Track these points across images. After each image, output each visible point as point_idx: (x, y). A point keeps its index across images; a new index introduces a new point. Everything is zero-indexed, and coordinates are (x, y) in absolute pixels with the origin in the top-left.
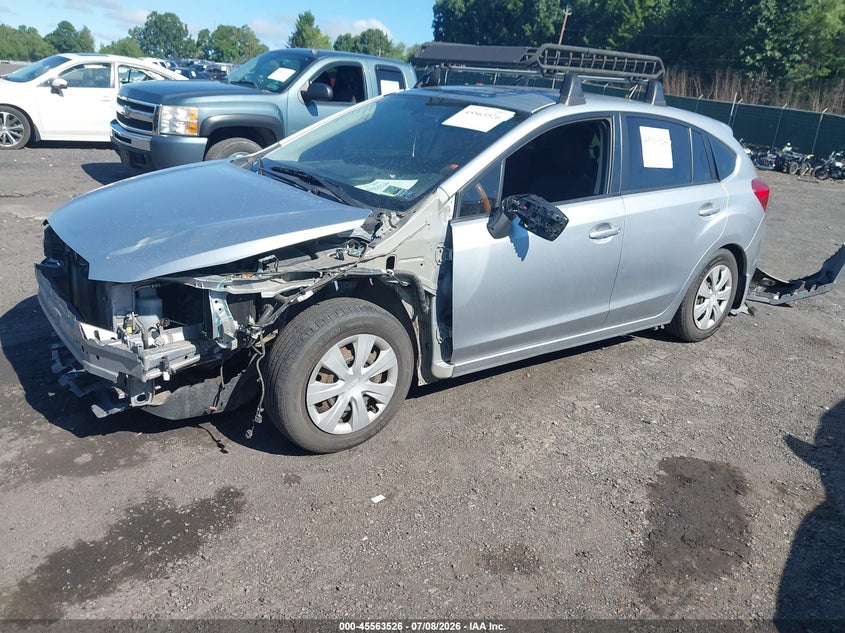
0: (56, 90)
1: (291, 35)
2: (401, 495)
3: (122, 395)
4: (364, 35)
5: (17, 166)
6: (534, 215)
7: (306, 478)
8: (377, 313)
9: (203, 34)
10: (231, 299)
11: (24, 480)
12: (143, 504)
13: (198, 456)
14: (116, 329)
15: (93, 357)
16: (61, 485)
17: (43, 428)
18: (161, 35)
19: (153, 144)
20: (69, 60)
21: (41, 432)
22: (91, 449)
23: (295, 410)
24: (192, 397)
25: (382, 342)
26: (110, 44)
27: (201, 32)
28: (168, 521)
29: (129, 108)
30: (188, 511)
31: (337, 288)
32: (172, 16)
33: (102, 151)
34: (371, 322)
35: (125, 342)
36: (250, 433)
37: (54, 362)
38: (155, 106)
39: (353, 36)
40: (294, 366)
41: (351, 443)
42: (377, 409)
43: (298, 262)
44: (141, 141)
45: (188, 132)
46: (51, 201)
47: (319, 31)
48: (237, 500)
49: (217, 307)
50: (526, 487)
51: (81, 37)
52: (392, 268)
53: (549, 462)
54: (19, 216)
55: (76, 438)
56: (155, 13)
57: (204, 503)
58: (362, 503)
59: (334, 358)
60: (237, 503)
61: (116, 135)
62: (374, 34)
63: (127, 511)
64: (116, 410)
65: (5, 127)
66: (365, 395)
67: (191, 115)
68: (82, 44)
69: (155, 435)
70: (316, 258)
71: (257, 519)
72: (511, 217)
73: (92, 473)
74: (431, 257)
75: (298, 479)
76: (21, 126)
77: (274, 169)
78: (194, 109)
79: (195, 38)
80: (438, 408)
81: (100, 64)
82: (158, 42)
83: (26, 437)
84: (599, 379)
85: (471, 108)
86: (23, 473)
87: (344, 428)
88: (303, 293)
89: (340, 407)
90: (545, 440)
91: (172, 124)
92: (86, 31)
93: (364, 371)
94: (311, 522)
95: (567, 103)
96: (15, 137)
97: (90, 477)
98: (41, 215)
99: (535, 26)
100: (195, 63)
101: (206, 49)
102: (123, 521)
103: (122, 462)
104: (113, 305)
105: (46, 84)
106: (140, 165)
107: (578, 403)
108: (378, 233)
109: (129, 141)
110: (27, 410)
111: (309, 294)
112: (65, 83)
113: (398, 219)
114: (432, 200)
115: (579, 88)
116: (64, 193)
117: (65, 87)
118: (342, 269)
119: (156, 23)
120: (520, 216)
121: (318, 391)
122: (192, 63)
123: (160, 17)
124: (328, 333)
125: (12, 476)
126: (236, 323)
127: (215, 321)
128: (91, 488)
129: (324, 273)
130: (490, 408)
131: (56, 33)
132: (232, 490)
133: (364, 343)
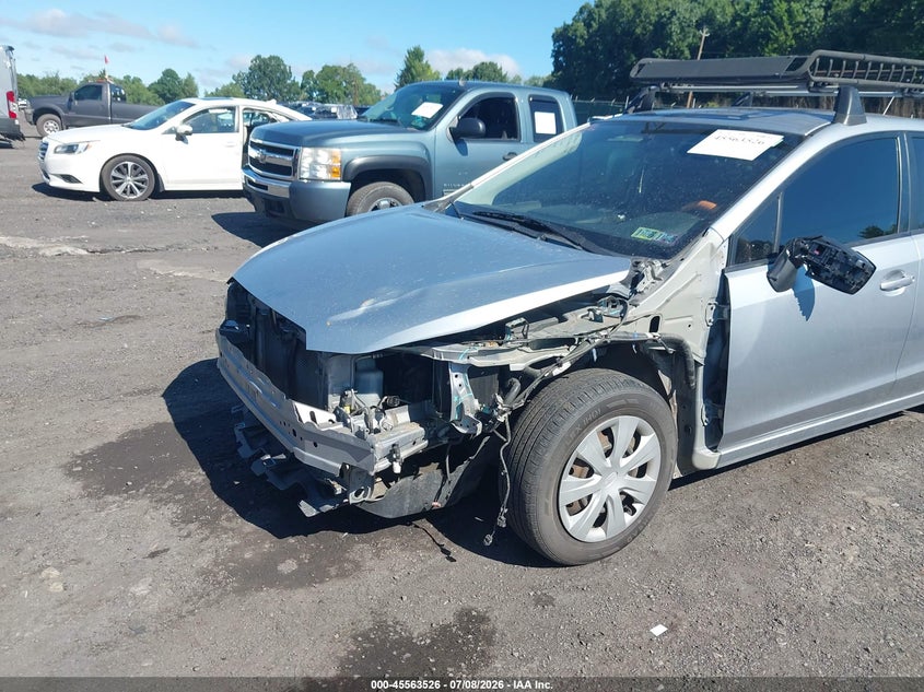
0: (181, 137)
1: (400, 73)
2: (685, 625)
3: (339, 489)
4: (476, 69)
5: (147, 219)
6: (830, 262)
7: (561, 598)
8: (639, 389)
9: (308, 75)
10: (473, 372)
11: (225, 593)
12: (370, 629)
13: (419, 566)
14: (331, 409)
15: (309, 443)
16: (268, 599)
17: (233, 525)
18: (265, 78)
19: (292, 190)
20: (193, 105)
21: (233, 530)
22: (292, 553)
23: (547, 512)
24: (414, 491)
25: (646, 425)
26: (214, 90)
27: (306, 73)
28: (408, 655)
29: (264, 151)
30: (428, 641)
31: (595, 358)
32: (277, 59)
33: (226, 200)
34: (635, 401)
35: (346, 425)
36: (490, 539)
37: (240, 444)
38: (295, 148)
39: (465, 70)
40: (548, 457)
41: (604, 554)
42: (634, 511)
43: (546, 326)
44: (279, 188)
45: (329, 177)
46: (187, 255)
47: (429, 67)
48: (483, 627)
49: (458, 382)
50: (844, 617)
51: (186, 85)
52: (656, 331)
53: (862, 583)
54: (159, 272)
55: (275, 539)
56: (259, 57)
57: (445, 629)
58: (640, 635)
59: (590, 447)
60: (485, 632)
61: (251, 182)
62: (487, 67)
63: (355, 638)
64: (327, 507)
65: (129, 178)
66: (622, 493)
67: (333, 157)
68: (188, 89)
69: (364, 536)
70: (565, 320)
71: (516, 654)
72: (797, 264)
73: (302, 585)
74: (702, 317)
75: (550, 601)
76: (145, 176)
77: (480, 214)
78: (336, 151)
79: (299, 80)
80: (693, 506)
81: (224, 108)
82: (262, 87)
83: (218, 537)
84: (881, 466)
85: (718, 133)
86: (224, 584)
87: (598, 534)
88: (560, 365)
89: (594, 509)
90: (846, 551)
91: (313, 167)
92: (190, 79)
93: (624, 462)
94: (584, 661)
95: (845, 122)
96: (139, 188)
97: (301, 590)
98: (181, 271)
99: (668, 51)
100: (304, 105)
101: (310, 91)
102: (352, 652)
103: (333, 571)
104: (330, 380)
105: (170, 131)
106: (275, 213)
107: (871, 501)
108: (640, 287)
109: (265, 188)
110: (212, 500)
111: (566, 366)
112: (190, 129)
113: (661, 269)
114: (702, 244)
115: (859, 103)
116: (197, 245)
117: (190, 134)
118: (603, 333)
119: (260, 67)
120: (808, 262)
121: (572, 487)
122: (300, 105)
123: (264, 60)
124: (587, 415)
125: (211, 587)
126: (476, 402)
127: (454, 399)
128: (304, 606)
129: (580, 340)
130: (760, 506)
131: (161, 82)
132: (474, 613)
133: (625, 426)
